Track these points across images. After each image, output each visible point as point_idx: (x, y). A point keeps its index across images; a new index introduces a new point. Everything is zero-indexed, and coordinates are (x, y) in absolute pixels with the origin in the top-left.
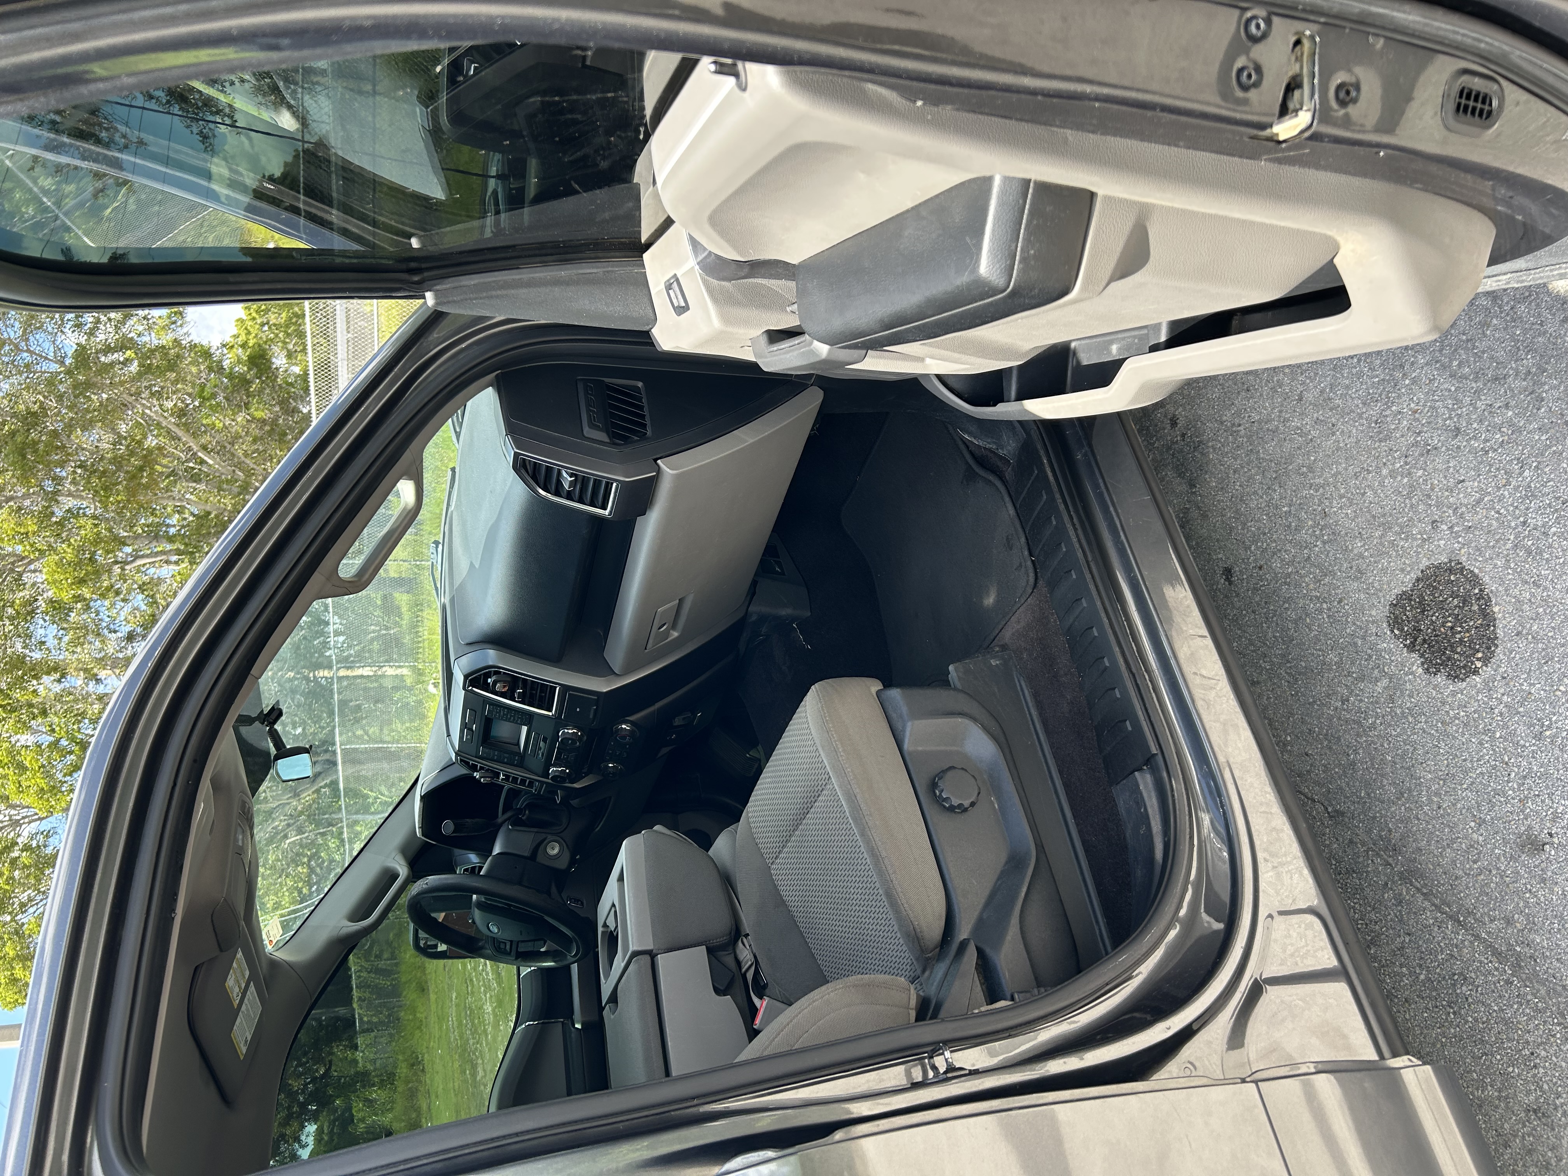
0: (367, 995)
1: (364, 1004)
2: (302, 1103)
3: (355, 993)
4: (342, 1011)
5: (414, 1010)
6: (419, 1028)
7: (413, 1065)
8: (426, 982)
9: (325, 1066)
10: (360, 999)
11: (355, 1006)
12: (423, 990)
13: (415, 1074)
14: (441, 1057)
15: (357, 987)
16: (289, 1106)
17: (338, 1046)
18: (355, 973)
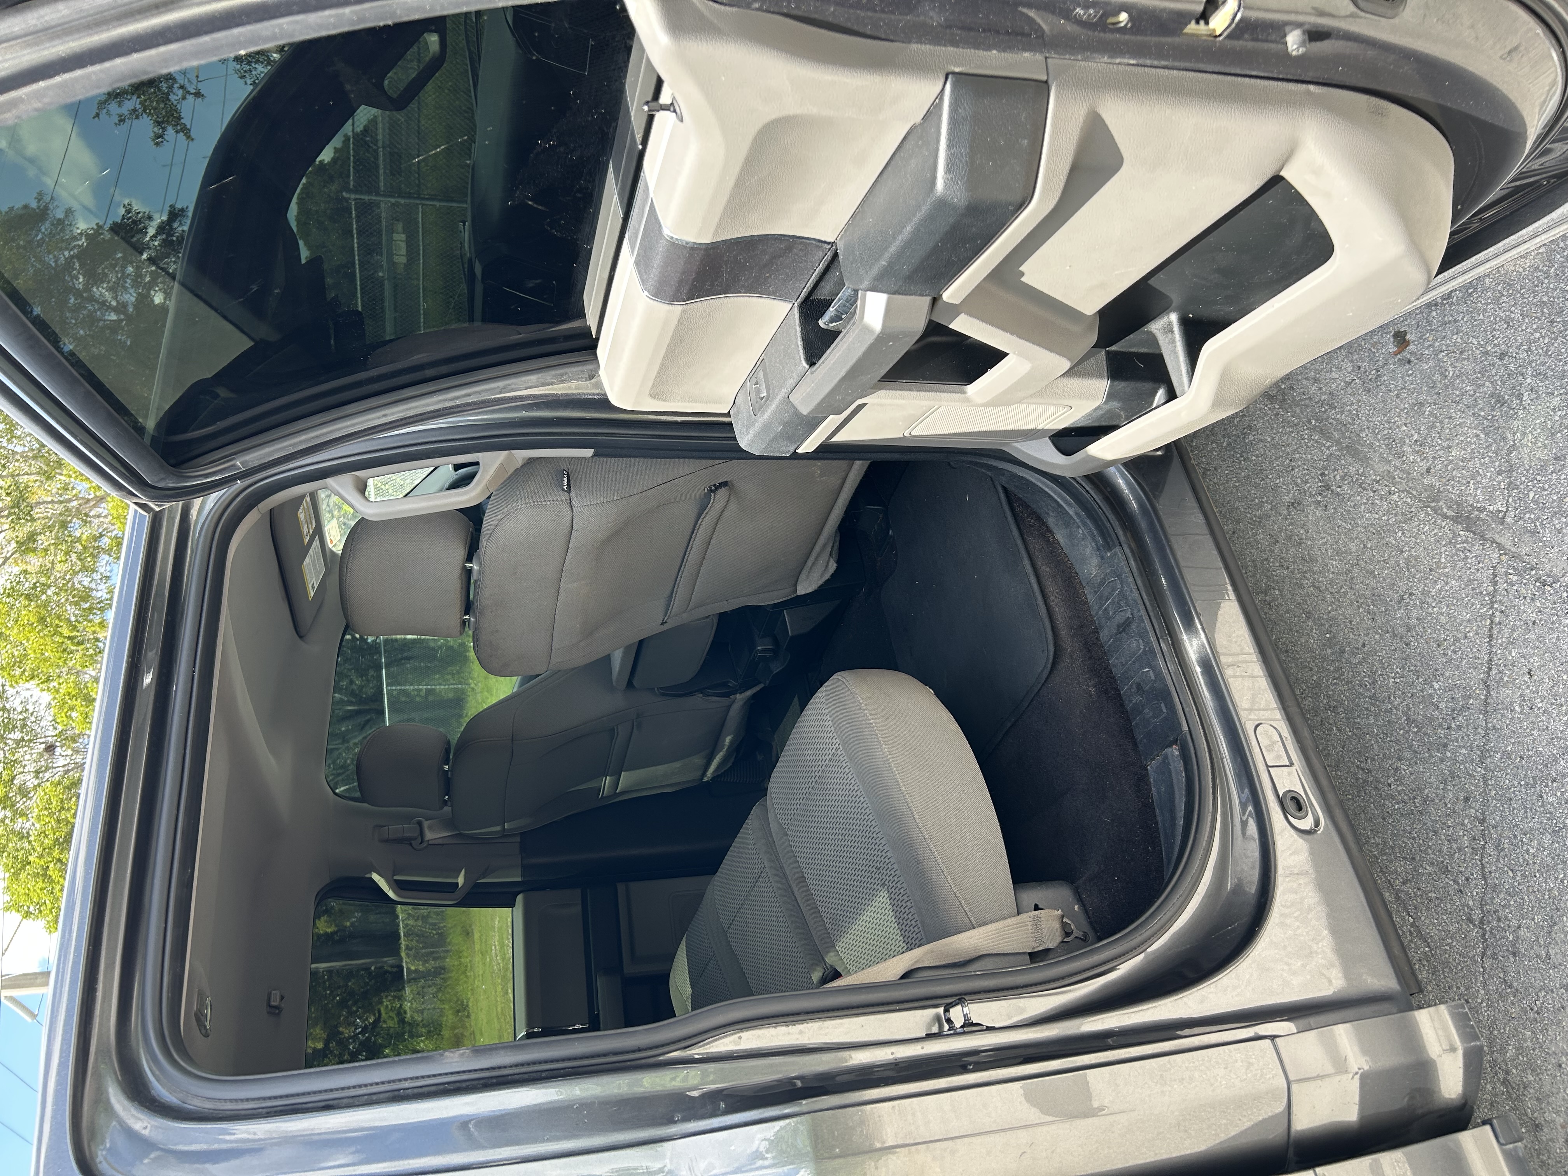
0: (414, 943)
1: (411, 953)
2: (353, 1052)
3: (403, 942)
4: (390, 960)
5: (459, 954)
6: (464, 973)
7: (458, 1011)
8: (471, 926)
9: (374, 1015)
10: (408, 948)
11: (403, 954)
12: (468, 934)
13: (461, 1020)
14: (485, 991)
15: (405, 935)
16: (340, 1054)
17: (387, 996)
18: (403, 921)
